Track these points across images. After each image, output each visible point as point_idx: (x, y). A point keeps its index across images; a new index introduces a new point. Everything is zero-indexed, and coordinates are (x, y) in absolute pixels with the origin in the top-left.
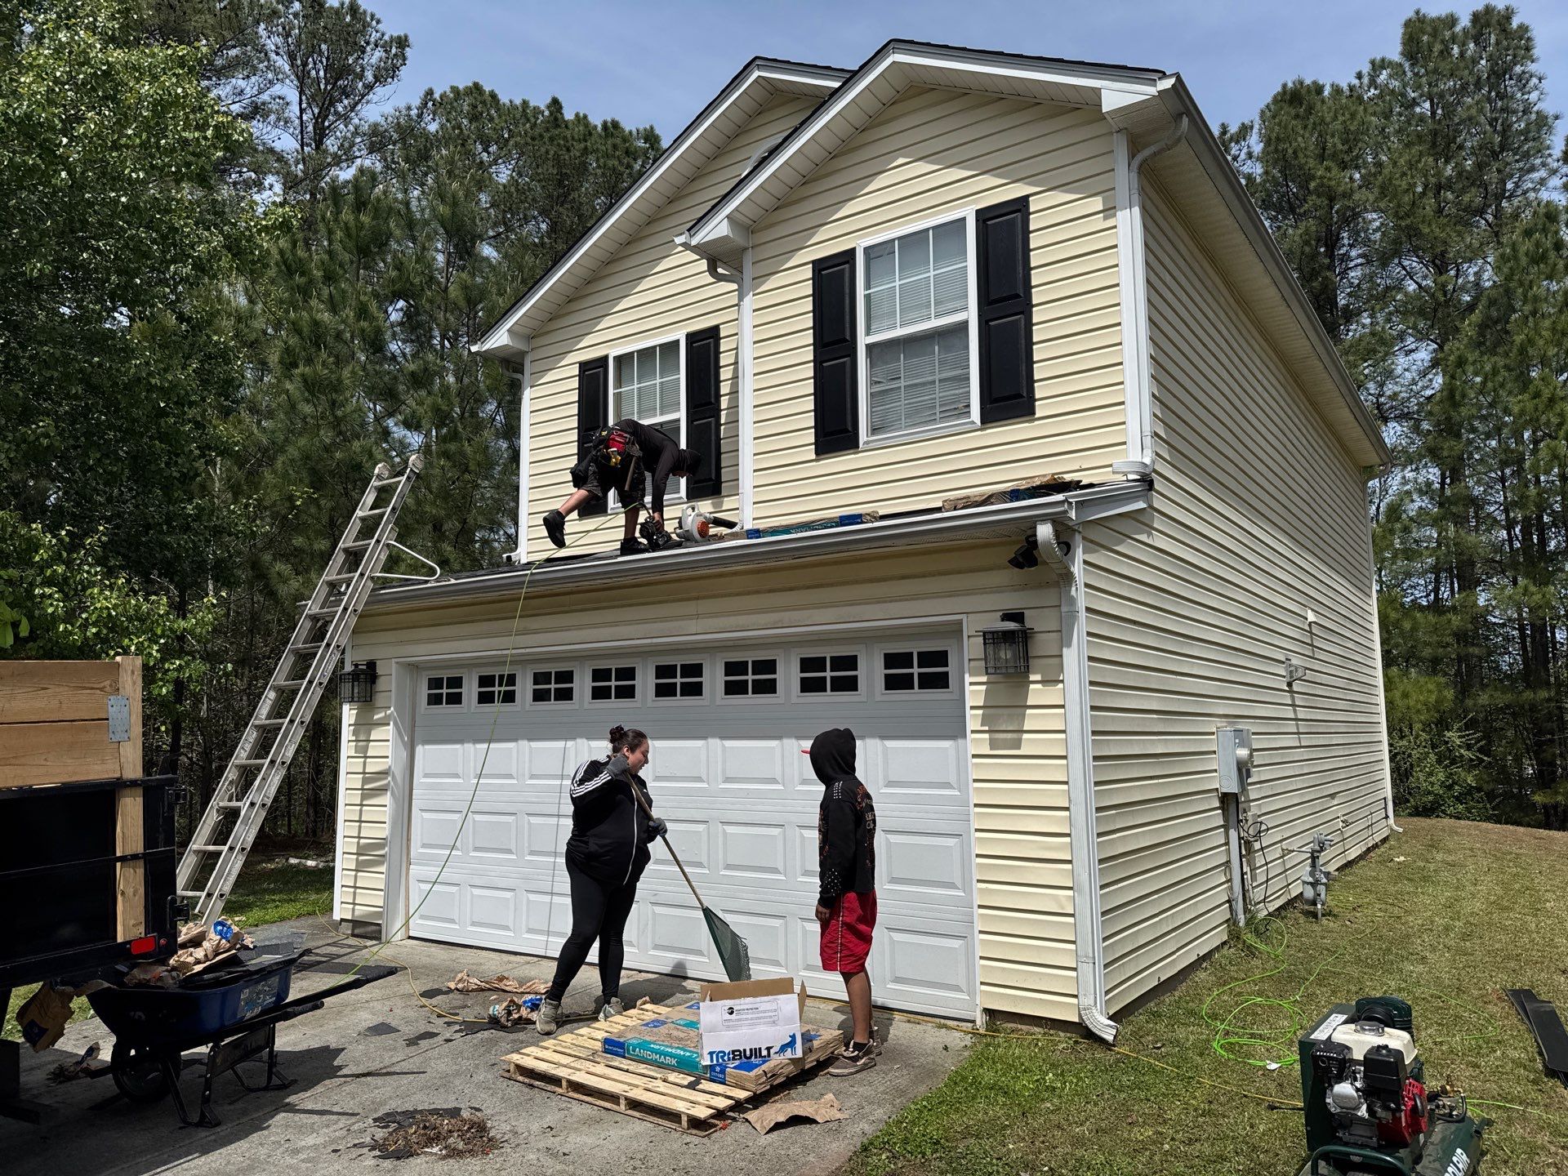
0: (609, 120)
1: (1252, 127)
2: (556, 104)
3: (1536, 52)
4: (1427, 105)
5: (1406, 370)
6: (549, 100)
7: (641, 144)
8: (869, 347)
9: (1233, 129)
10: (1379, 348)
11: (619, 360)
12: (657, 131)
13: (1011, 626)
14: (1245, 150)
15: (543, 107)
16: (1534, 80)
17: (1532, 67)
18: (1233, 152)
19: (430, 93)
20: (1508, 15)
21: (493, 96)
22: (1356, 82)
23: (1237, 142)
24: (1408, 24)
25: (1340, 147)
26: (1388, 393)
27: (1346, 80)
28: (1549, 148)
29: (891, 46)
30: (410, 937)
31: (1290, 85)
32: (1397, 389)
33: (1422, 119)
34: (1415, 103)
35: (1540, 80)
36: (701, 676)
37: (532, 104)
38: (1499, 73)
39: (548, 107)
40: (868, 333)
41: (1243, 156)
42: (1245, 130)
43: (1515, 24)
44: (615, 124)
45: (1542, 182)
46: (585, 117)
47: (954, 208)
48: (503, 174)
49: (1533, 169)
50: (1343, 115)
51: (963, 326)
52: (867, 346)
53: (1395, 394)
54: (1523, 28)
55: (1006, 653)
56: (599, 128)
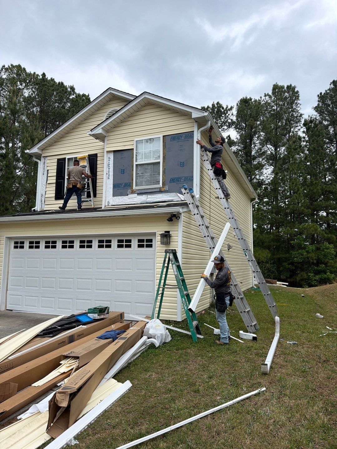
0: (61, 82)
1: (233, 107)
2: (44, 75)
3: (300, 98)
4: (276, 107)
5: (266, 173)
6: (42, 73)
7: (69, 90)
8: (137, 165)
9: (229, 107)
10: (260, 167)
11: (69, 159)
12: (74, 87)
13: (167, 234)
14: (231, 113)
15: (40, 75)
16: (299, 105)
17: (299, 102)
18: (228, 113)
19: (4, 66)
20: (294, 88)
21: (24, 69)
22: (260, 99)
23: (230, 111)
24: (274, 85)
25: (255, 115)
26: (261, 179)
27: (258, 98)
28: (301, 121)
29: (145, 93)
30: (7, 310)
31: (244, 98)
32: (263, 178)
33: (274, 110)
34: (273, 106)
35: (300, 105)
36: (92, 243)
37: (36, 73)
38: (292, 103)
39: (42, 75)
40: (136, 162)
41: (231, 115)
42: (232, 108)
43: (296, 91)
44: (62, 83)
45: (299, 130)
46: (54, 79)
47: (158, 134)
48: (26, 93)
49: (297, 126)
50: (257, 107)
51: (159, 163)
52: (136, 165)
53: (263, 179)
54: (298, 92)
55: (165, 240)
56: (58, 83)
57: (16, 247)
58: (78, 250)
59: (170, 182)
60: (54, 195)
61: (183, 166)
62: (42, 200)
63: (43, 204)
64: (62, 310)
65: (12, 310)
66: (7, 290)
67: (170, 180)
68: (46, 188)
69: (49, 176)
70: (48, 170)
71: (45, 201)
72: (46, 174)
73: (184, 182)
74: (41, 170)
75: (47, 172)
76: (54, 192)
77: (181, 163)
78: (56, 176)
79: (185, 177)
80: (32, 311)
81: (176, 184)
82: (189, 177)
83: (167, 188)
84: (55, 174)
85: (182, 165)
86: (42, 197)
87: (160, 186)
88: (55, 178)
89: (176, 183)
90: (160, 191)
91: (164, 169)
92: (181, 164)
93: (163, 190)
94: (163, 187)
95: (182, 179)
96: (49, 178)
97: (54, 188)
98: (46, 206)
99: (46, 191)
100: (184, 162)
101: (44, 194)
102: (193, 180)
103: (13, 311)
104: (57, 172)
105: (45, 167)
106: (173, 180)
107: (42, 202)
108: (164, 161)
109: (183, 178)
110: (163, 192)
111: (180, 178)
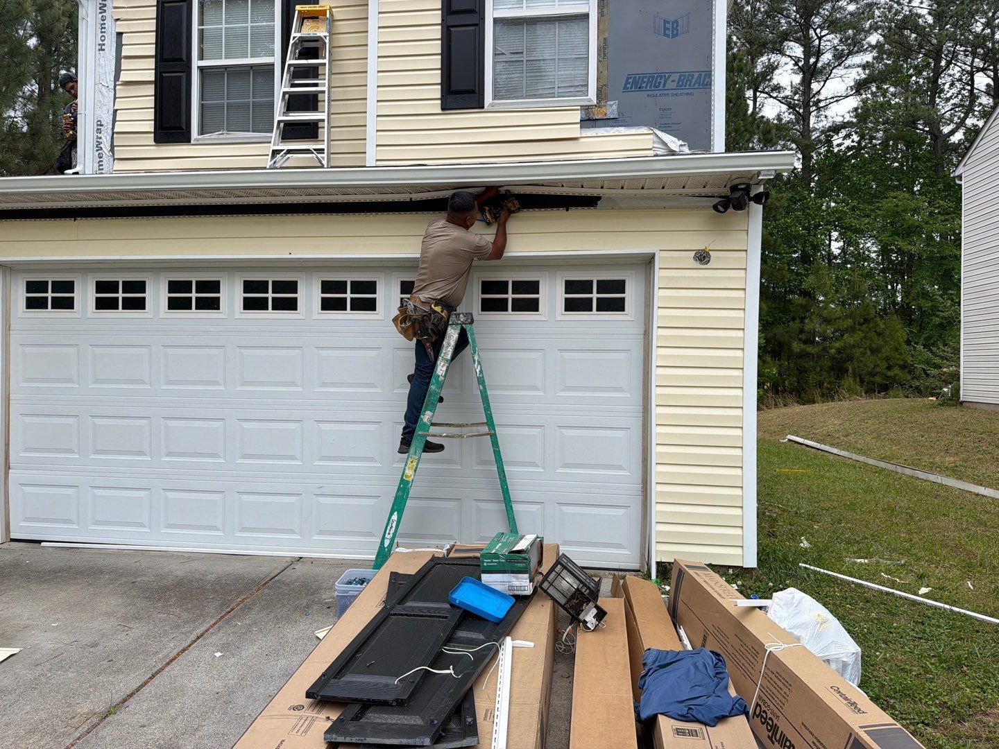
57: (32, 304)
58: (315, 316)
59: (625, 88)
60: (150, 126)
61: (674, 36)
62: (100, 143)
63: (105, 159)
64: (255, 535)
65: (39, 542)
66: (7, 467)
67: (627, 83)
68: (115, 98)
69: (124, 54)
70: (120, 34)
71: (112, 146)
72: (114, 49)
73: (679, 92)
74: (91, 31)
75: (114, 39)
76: (150, 114)
77: (666, 22)
78: (156, 56)
79: (682, 74)
80: (127, 541)
81: (648, 96)
82: (696, 75)
83: (612, 109)
84: (151, 50)
85: (671, 29)
86: (99, 131)
87: (590, 100)
88: (151, 63)
89: (649, 93)
90: (589, 120)
91: (602, 44)
92: (666, 29)
93: (600, 117)
94: (598, 106)
95: (669, 81)
96: (125, 64)
97: (150, 102)
98: (119, 166)
99: (115, 111)
100: (676, 22)
101: (107, 120)
102: (711, 84)
103: (43, 544)
104: (160, 44)
105: (108, 22)
106: (635, 83)
107: (101, 149)
108: (601, 14)
109: (676, 77)
110: (597, 122)
111: (665, 77)
